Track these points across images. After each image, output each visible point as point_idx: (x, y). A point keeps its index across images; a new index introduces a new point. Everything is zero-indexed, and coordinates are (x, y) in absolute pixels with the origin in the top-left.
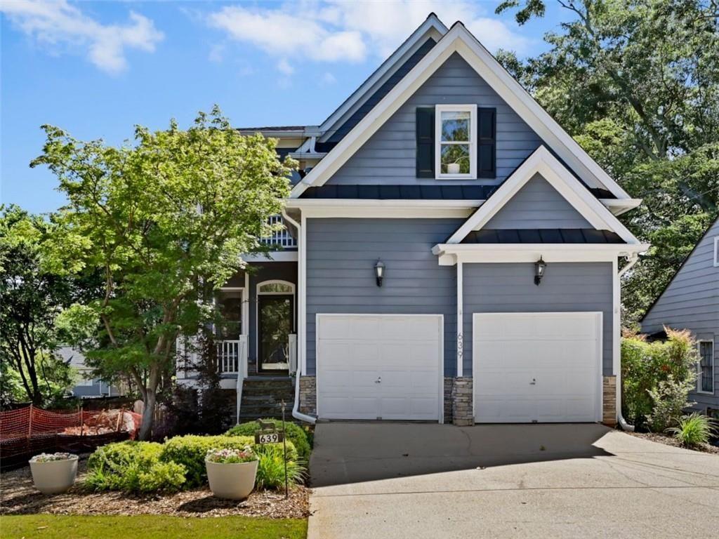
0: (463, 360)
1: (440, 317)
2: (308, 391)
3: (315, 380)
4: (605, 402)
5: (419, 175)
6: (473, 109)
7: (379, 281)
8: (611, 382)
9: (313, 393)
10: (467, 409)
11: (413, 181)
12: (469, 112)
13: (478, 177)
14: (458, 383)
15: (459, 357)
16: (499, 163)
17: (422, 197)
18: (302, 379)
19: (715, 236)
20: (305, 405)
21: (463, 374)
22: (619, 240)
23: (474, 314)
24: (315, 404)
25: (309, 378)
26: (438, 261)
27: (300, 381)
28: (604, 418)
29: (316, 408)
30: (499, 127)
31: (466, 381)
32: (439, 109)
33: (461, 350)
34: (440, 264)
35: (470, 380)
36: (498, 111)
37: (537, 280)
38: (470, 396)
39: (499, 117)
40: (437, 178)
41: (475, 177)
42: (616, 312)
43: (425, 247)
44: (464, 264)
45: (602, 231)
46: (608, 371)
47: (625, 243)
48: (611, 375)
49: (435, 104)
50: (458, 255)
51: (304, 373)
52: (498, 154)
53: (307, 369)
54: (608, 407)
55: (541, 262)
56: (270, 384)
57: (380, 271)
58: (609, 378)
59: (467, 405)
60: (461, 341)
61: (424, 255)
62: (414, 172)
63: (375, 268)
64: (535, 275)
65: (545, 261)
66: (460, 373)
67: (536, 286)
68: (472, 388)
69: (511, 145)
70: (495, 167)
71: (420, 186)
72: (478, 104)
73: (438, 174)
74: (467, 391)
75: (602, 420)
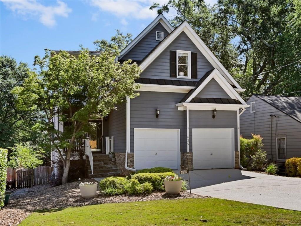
0: (189, 146)
1: (179, 130)
2: (131, 159)
3: (134, 154)
4: (236, 160)
5: (171, 76)
6: (189, 53)
7: (157, 116)
8: (237, 154)
9: (133, 160)
10: (191, 164)
11: (169, 78)
12: (188, 54)
13: (191, 78)
14: (188, 155)
15: (188, 145)
16: (198, 73)
17: (173, 85)
18: (128, 154)
19: (251, 102)
20: (130, 165)
21: (189, 151)
22: (240, 103)
23: (193, 129)
24: (134, 164)
25: (132, 154)
26: (178, 109)
27: (128, 155)
28: (235, 166)
29: (134, 165)
30: (198, 60)
31: (190, 154)
32: (178, 52)
33: (189, 142)
34: (178, 110)
35: (191, 153)
36: (198, 54)
37: (214, 116)
38: (192, 159)
39: (198, 57)
40: (177, 77)
41: (190, 78)
42: (238, 128)
43: (173, 103)
44: (189, 110)
45: (234, 99)
46: (236, 150)
47: (242, 104)
48: (237, 151)
49: (176, 50)
50: (187, 107)
51: (129, 152)
52: (198, 70)
53: (131, 150)
54: (237, 162)
55: (215, 110)
56: (100, 157)
57: (158, 112)
58: (237, 152)
59: (191, 163)
60: (188, 139)
61: (173, 106)
62: (169, 75)
63: (156, 111)
64: (212, 115)
65: (217, 110)
66: (188, 151)
67: (213, 119)
68: (192, 156)
69: (203, 67)
70: (197, 75)
71: (172, 80)
72: (191, 51)
73: (178, 77)
74: (191, 158)
75: (235, 167)
